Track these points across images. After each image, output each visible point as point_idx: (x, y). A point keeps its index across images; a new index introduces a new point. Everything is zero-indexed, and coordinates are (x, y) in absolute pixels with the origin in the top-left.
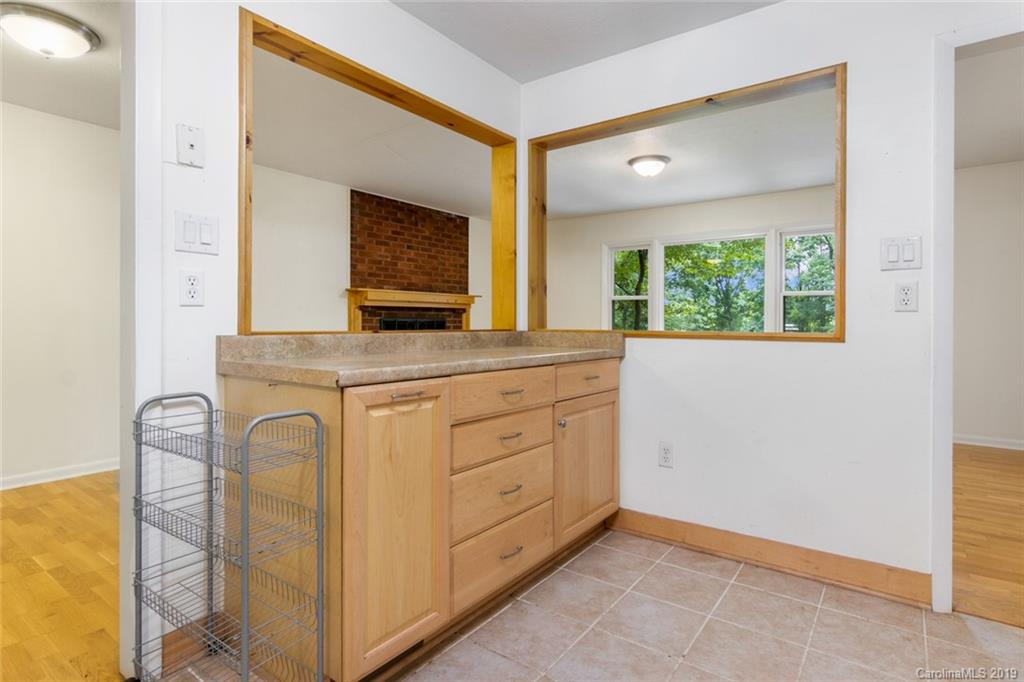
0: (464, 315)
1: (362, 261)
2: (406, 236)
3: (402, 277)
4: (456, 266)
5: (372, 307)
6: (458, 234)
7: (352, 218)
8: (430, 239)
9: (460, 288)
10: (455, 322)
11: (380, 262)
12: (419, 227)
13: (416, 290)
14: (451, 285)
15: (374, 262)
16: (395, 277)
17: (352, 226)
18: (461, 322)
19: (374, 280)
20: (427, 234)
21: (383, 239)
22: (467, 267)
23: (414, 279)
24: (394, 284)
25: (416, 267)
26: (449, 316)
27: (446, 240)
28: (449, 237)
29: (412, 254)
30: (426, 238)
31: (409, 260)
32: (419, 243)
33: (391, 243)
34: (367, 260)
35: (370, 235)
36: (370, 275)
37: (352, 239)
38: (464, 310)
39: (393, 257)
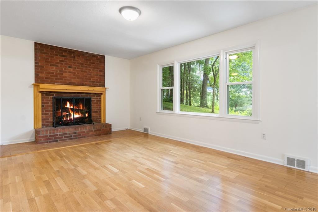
0: (102, 96)
1: (42, 73)
2: (68, 62)
3: (65, 80)
4: (98, 75)
5: (46, 92)
6: (99, 62)
7: (35, 54)
8: (83, 64)
9: (100, 85)
10: (97, 99)
11: (53, 73)
12: (76, 59)
13: (74, 85)
14: (95, 83)
15: (49, 73)
16: (62, 79)
17: (35, 57)
18: (101, 99)
19: (50, 80)
20: (81, 62)
21: (54, 63)
22: (104, 76)
23: (73, 81)
24: (61, 82)
25: (74, 75)
26: (94, 96)
27: (92, 65)
28: (94, 63)
29: (72, 70)
30: (80, 63)
31: (70, 72)
32: (76, 65)
33: (59, 65)
34: (45, 72)
35: (46, 62)
36: (46, 78)
37: (35, 63)
38: (102, 94)
39: (60, 71)
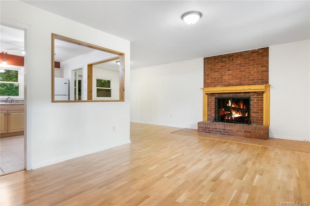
0: (264, 95)
1: (208, 79)
2: (227, 66)
3: (225, 82)
4: (259, 72)
5: (210, 93)
6: (260, 57)
7: (204, 67)
8: (241, 64)
9: (261, 82)
10: (258, 98)
11: (215, 78)
12: (234, 60)
13: (232, 86)
14: (255, 81)
15: (213, 78)
16: (222, 82)
17: (204, 69)
18: (263, 98)
19: (213, 84)
20: (239, 62)
21: (216, 70)
22: (268, 71)
23: (231, 82)
24: (221, 85)
25: (232, 77)
26: (254, 95)
27: (251, 62)
28: (254, 60)
29: (230, 72)
30: (239, 64)
31: (228, 75)
32: (234, 67)
33: (220, 70)
34: (210, 79)
35: (211, 70)
36: (211, 83)
37: (204, 73)
38: (263, 92)
39: (221, 75)
